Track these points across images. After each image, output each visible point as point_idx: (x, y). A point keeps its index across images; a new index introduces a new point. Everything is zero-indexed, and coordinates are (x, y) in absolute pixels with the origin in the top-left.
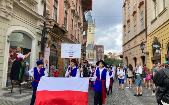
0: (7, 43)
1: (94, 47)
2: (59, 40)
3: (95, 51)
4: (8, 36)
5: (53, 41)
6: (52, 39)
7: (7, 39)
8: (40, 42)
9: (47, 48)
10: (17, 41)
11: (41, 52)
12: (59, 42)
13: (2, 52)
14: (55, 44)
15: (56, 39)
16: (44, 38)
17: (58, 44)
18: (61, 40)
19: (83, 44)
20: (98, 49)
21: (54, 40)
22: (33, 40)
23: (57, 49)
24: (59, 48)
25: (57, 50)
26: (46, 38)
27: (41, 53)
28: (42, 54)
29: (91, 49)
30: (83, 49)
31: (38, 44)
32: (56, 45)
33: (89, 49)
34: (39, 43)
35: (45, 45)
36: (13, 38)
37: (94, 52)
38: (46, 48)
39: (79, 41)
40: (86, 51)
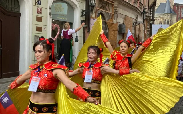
0: (49, 17)
1: (172, 7)
2: (110, 5)
3: (175, 17)
4: (49, 7)
5: (101, 8)
6: (99, 4)
7: (49, 11)
8: (84, 11)
9: (94, 19)
10: (61, 13)
11: (86, 25)
12: (109, 8)
13: (45, 29)
14: (104, 11)
15: (105, 4)
16: (90, 5)
17: (108, 12)
18: (113, 5)
19: (150, 5)
20: (181, 12)
21: (102, 5)
22: (75, 9)
23: (107, 19)
24: (110, 19)
25: (106, 21)
26: (93, 5)
27: (86, 27)
28: (87, 29)
29: (166, 12)
30: (149, 15)
31: (81, 15)
32: (105, 14)
33: (163, 13)
34: (82, 12)
35: (91, 16)
36: (56, 9)
37: (172, 18)
38: (92, 19)
39: (142, 2)
40: (156, 16)
